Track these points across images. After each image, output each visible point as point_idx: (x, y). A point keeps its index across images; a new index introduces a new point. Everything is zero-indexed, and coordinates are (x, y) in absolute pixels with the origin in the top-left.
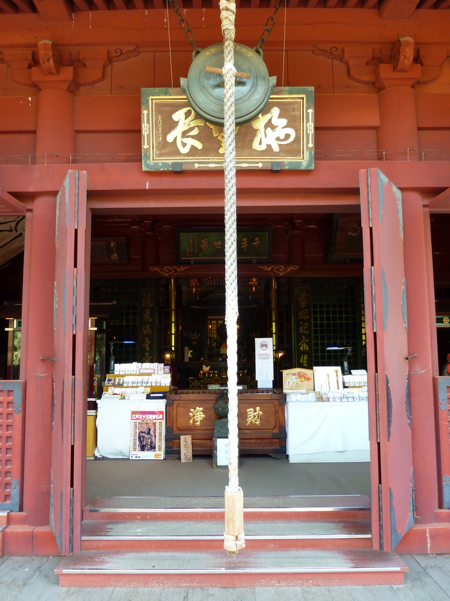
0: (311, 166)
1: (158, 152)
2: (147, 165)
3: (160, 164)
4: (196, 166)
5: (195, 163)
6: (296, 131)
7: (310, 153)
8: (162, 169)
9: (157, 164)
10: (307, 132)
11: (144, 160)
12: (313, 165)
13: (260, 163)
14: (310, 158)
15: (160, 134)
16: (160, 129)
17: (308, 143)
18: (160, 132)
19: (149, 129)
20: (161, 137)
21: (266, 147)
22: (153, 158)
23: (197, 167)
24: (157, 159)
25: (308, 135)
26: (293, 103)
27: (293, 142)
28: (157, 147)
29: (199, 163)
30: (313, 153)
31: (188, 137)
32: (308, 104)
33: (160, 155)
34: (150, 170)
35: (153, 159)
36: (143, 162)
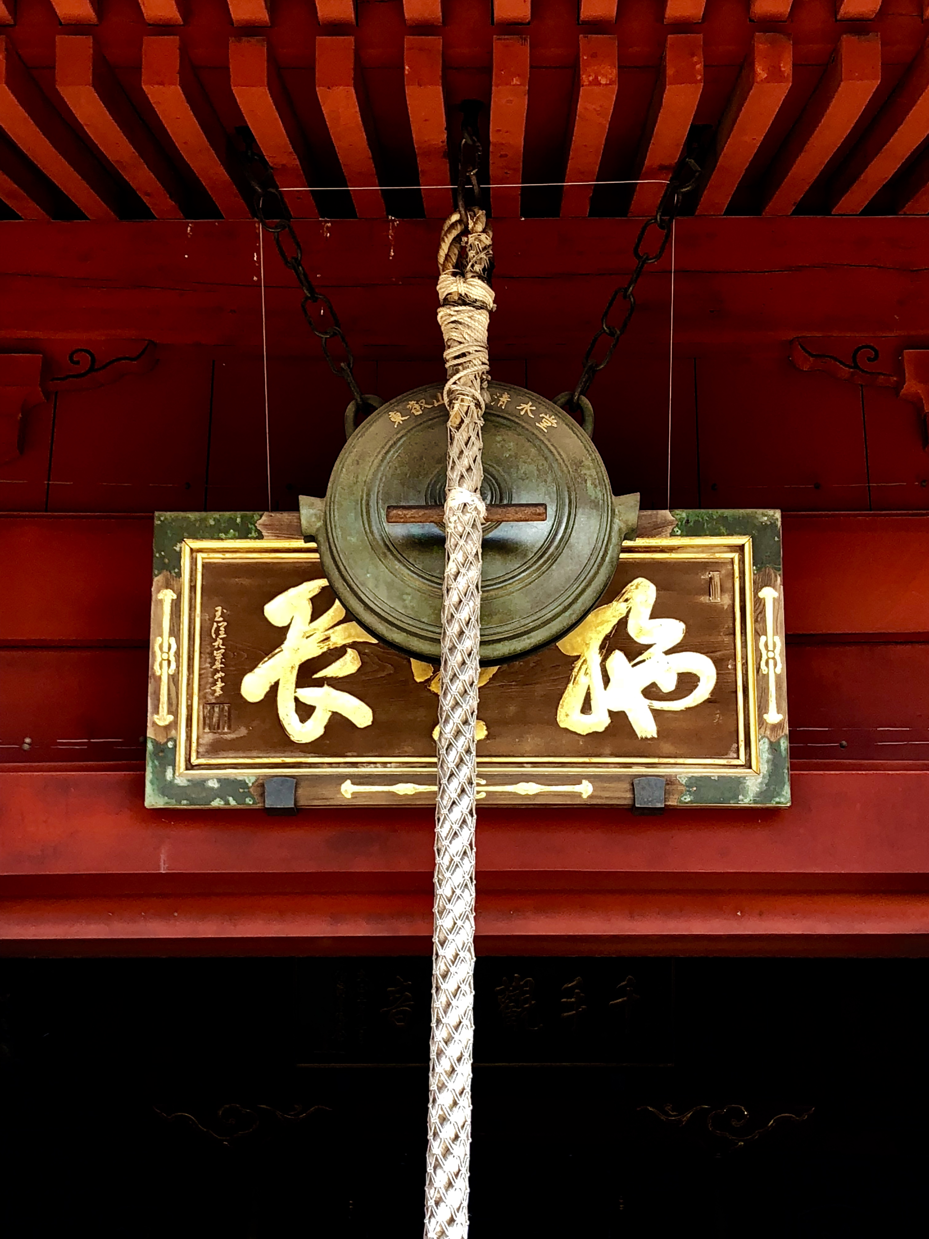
0: (779, 795)
1: (208, 738)
2: (166, 788)
3: (213, 784)
4: (348, 789)
5: (343, 778)
6: (719, 663)
7: (774, 747)
8: (217, 803)
9: (200, 784)
10: (758, 669)
11: (154, 767)
12: (787, 791)
13: (585, 782)
14: (774, 763)
15: (216, 671)
16: (218, 655)
17: (762, 708)
18: (218, 665)
19: (178, 655)
20: (220, 684)
21: (607, 721)
22: (188, 760)
23: (349, 796)
24: (202, 761)
25: (762, 679)
26: (705, 566)
27: (708, 701)
28: (206, 722)
29: (358, 780)
30: (784, 744)
31: (320, 683)
32: (759, 570)
33: (216, 748)
34: (173, 804)
35: (190, 766)
36: (149, 776)
